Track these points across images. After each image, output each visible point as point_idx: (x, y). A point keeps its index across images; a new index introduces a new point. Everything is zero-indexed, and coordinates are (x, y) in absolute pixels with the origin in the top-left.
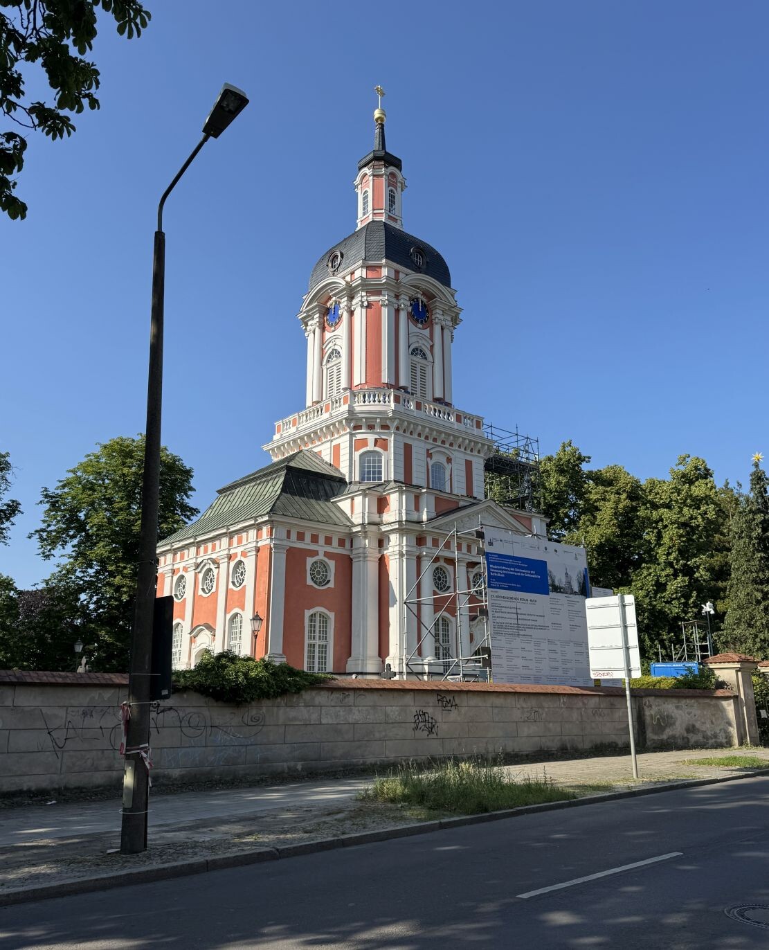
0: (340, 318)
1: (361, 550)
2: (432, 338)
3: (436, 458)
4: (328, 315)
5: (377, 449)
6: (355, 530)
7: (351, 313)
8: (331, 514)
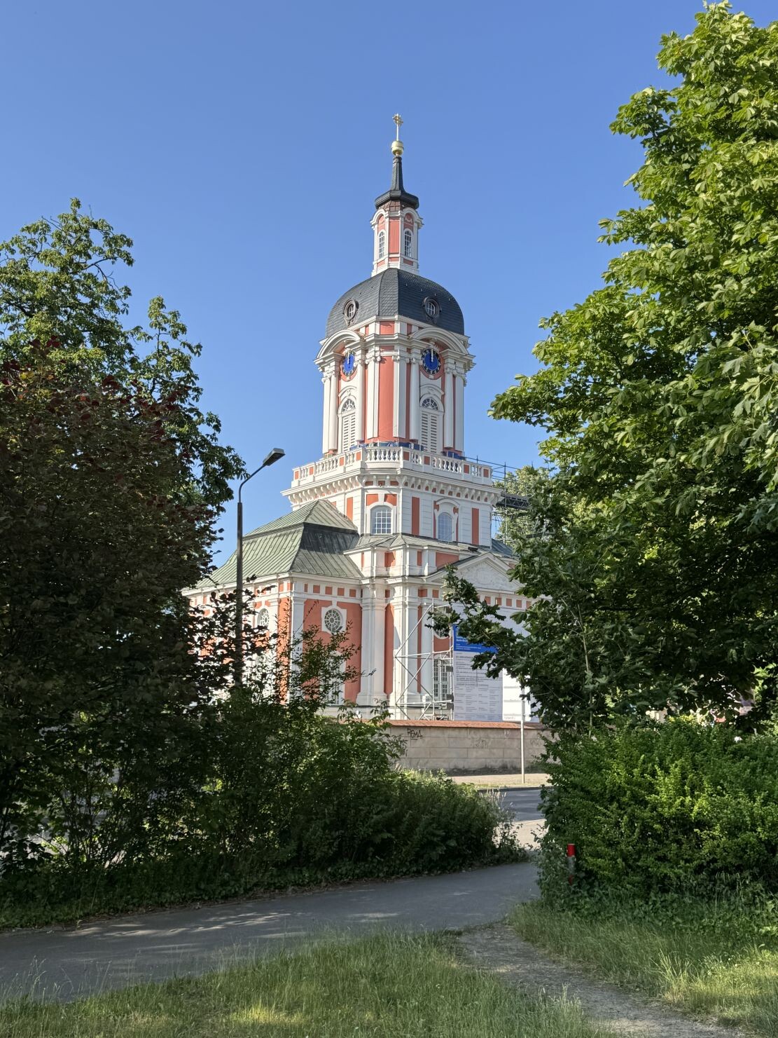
0: (355, 369)
1: (369, 601)
2: (443, 388)
3: (442, 509)
4: (344, 365)
5: (387, 504)
6: (364, 582)
7: (365, 366)
8: (344, 567)
